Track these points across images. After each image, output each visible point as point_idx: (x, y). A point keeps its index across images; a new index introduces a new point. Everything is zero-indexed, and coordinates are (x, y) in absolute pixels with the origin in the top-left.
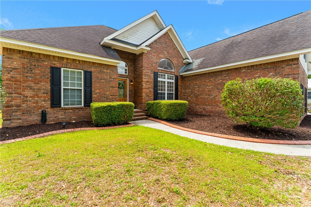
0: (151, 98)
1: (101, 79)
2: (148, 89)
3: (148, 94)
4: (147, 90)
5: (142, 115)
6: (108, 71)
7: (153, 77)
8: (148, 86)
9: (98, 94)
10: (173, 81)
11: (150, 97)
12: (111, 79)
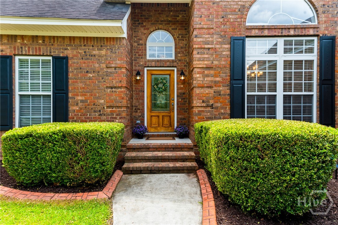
0: (222, 111)
1: (87, 72)
2: (211, 87)
3: (211, 102)
4: (207, 91)
7: (228, 53)
8: (210, 79)
9: (80, 104)
10: (314, 57)
11: (217, 108)
12: (109, 70)
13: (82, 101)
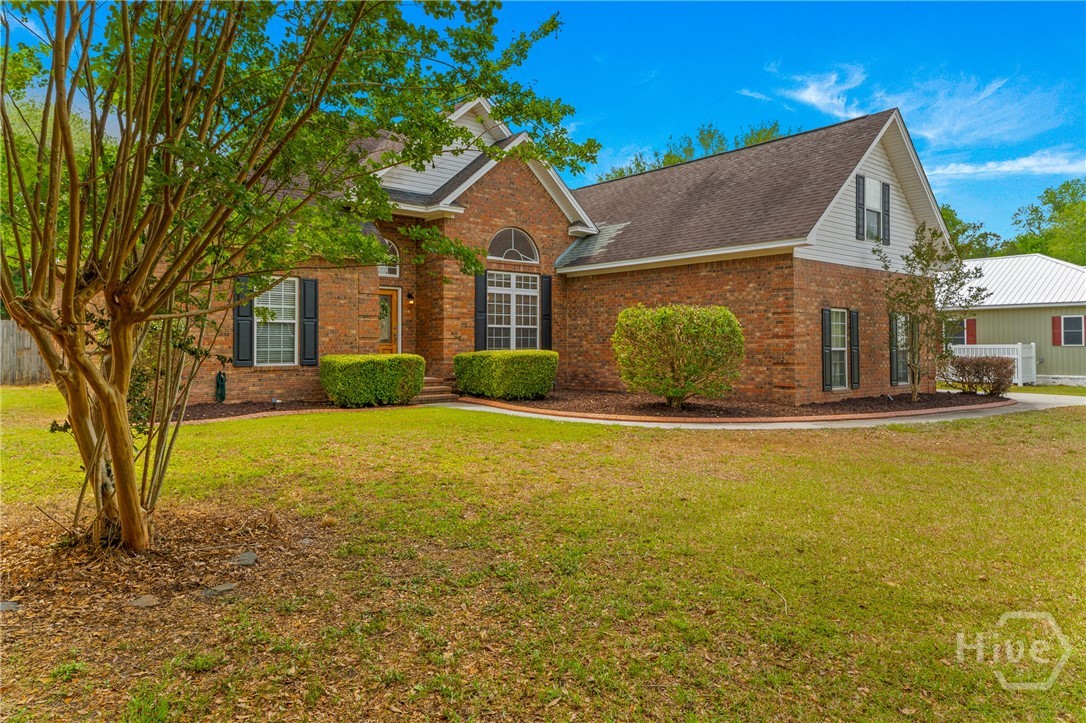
0: (468, 343)
1: (339, 298)
2: (458, 318)
3: (459, 334)
4: (456, 322)
5: (442, 392)
6: (356, 276)
7: (473, 285)
8: (458, 310)
9: (330, 335)
11: (463, 340)
12: (361, 296)
13: (332, 331)
